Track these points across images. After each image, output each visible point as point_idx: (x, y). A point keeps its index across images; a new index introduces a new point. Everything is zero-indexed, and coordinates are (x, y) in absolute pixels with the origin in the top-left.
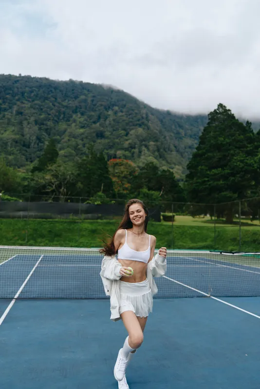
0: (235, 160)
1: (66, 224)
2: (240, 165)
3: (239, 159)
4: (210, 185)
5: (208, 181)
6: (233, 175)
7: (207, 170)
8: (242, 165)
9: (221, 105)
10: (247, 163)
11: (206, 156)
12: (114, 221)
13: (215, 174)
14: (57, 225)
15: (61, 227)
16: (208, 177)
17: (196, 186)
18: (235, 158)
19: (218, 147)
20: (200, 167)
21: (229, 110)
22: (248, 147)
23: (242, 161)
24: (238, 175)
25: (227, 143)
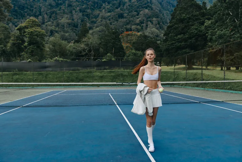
0: (193, 28)
1: (86, 73)
2: (195, 32)
4: (176, 45)
5: (175, 43)
6: (190, 38)
7: (174, 36)
8: (196, 31)
10: (200, 30)
11: (174, 27)
12: (113, 70)
13: (179, 39)
14: (81, 74)
15: (83, 75)
16: (175, 41)
17: (168, 47)
18: (193, 27)
19: (182, 21)
20: (170, 34)
22: (201, 19)
23: (196, 29)
24: (193, 38)
25: (188, 18)
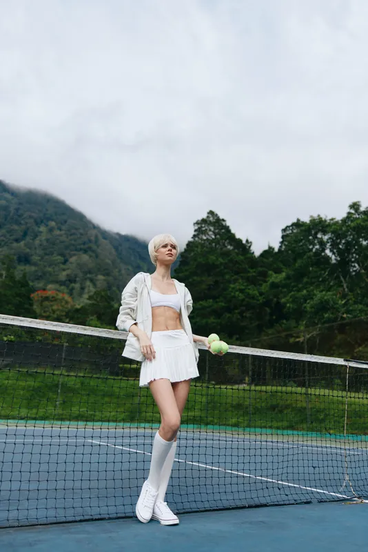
0: (233, 288)
2: (239, 296)
3: (238, 287)
6: (229, 310)
8: (241, 296)
9: (211, 213)
10: (248, 294)
11: (190, 280)
13: (204, 308)
18: (232, 286)
19: (209, 269)
21: (223, 220)
22: (249, 272)
23: (241, 291)
24: (237, 311)
25: (221, 264)
